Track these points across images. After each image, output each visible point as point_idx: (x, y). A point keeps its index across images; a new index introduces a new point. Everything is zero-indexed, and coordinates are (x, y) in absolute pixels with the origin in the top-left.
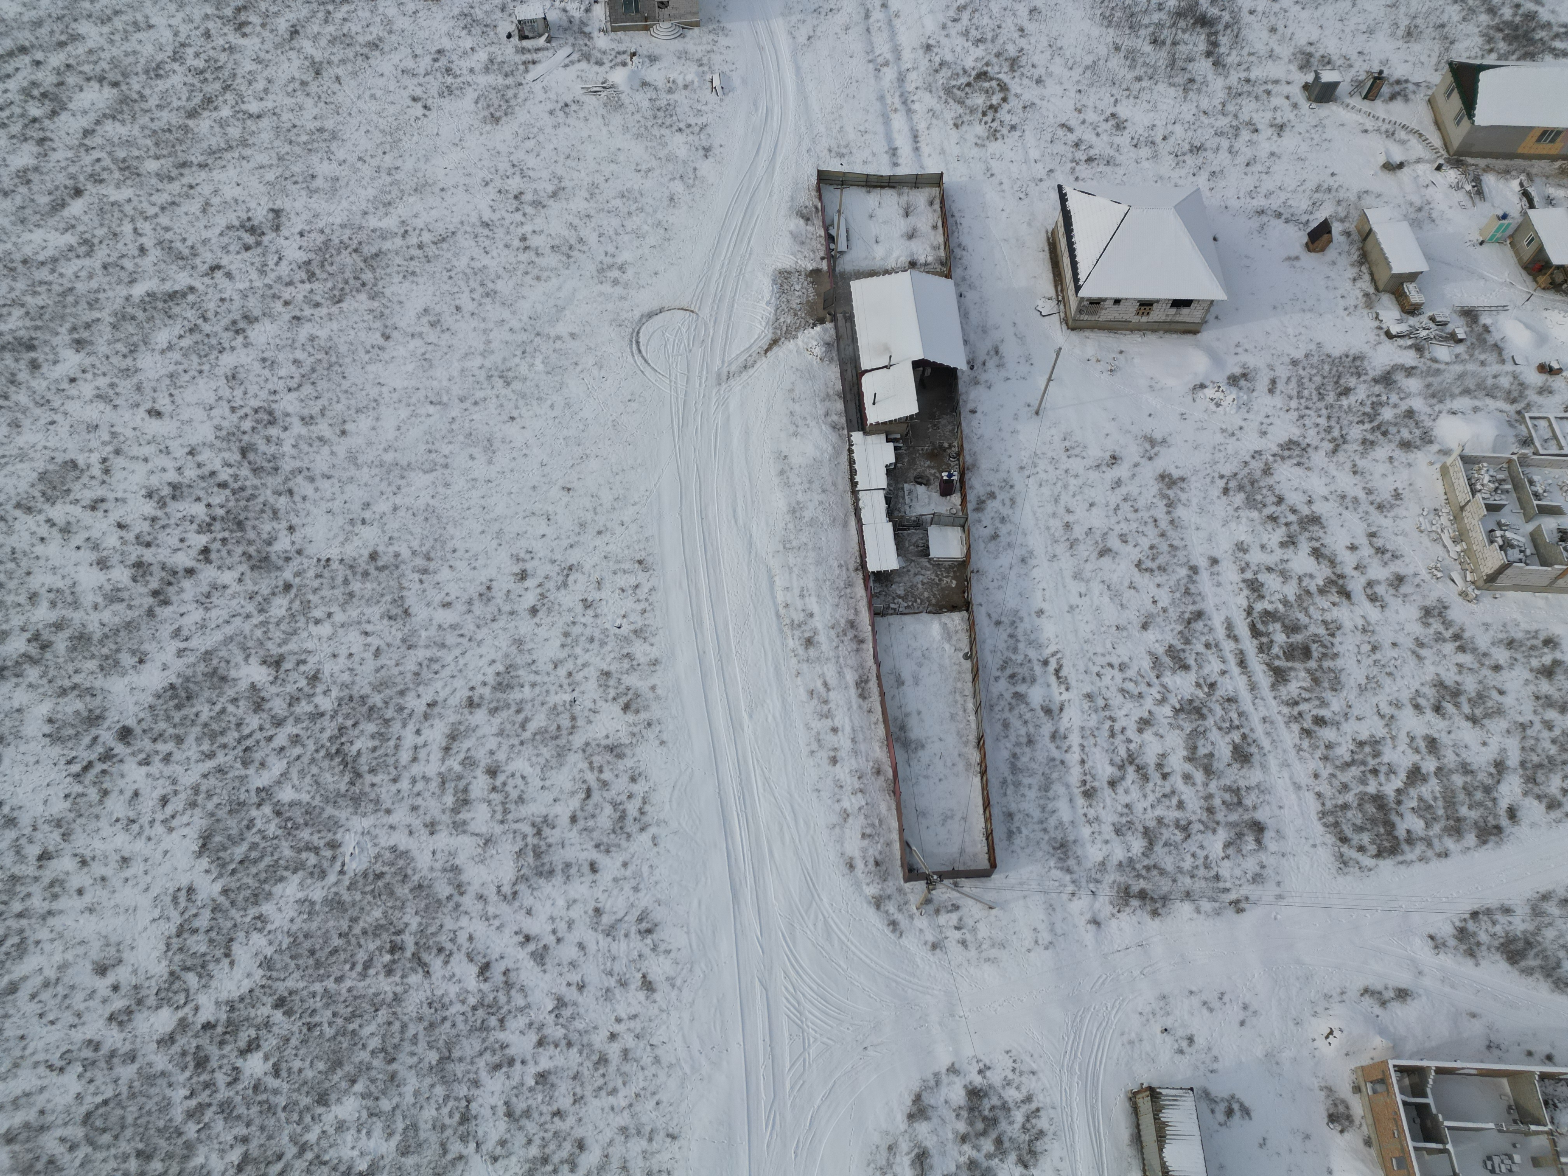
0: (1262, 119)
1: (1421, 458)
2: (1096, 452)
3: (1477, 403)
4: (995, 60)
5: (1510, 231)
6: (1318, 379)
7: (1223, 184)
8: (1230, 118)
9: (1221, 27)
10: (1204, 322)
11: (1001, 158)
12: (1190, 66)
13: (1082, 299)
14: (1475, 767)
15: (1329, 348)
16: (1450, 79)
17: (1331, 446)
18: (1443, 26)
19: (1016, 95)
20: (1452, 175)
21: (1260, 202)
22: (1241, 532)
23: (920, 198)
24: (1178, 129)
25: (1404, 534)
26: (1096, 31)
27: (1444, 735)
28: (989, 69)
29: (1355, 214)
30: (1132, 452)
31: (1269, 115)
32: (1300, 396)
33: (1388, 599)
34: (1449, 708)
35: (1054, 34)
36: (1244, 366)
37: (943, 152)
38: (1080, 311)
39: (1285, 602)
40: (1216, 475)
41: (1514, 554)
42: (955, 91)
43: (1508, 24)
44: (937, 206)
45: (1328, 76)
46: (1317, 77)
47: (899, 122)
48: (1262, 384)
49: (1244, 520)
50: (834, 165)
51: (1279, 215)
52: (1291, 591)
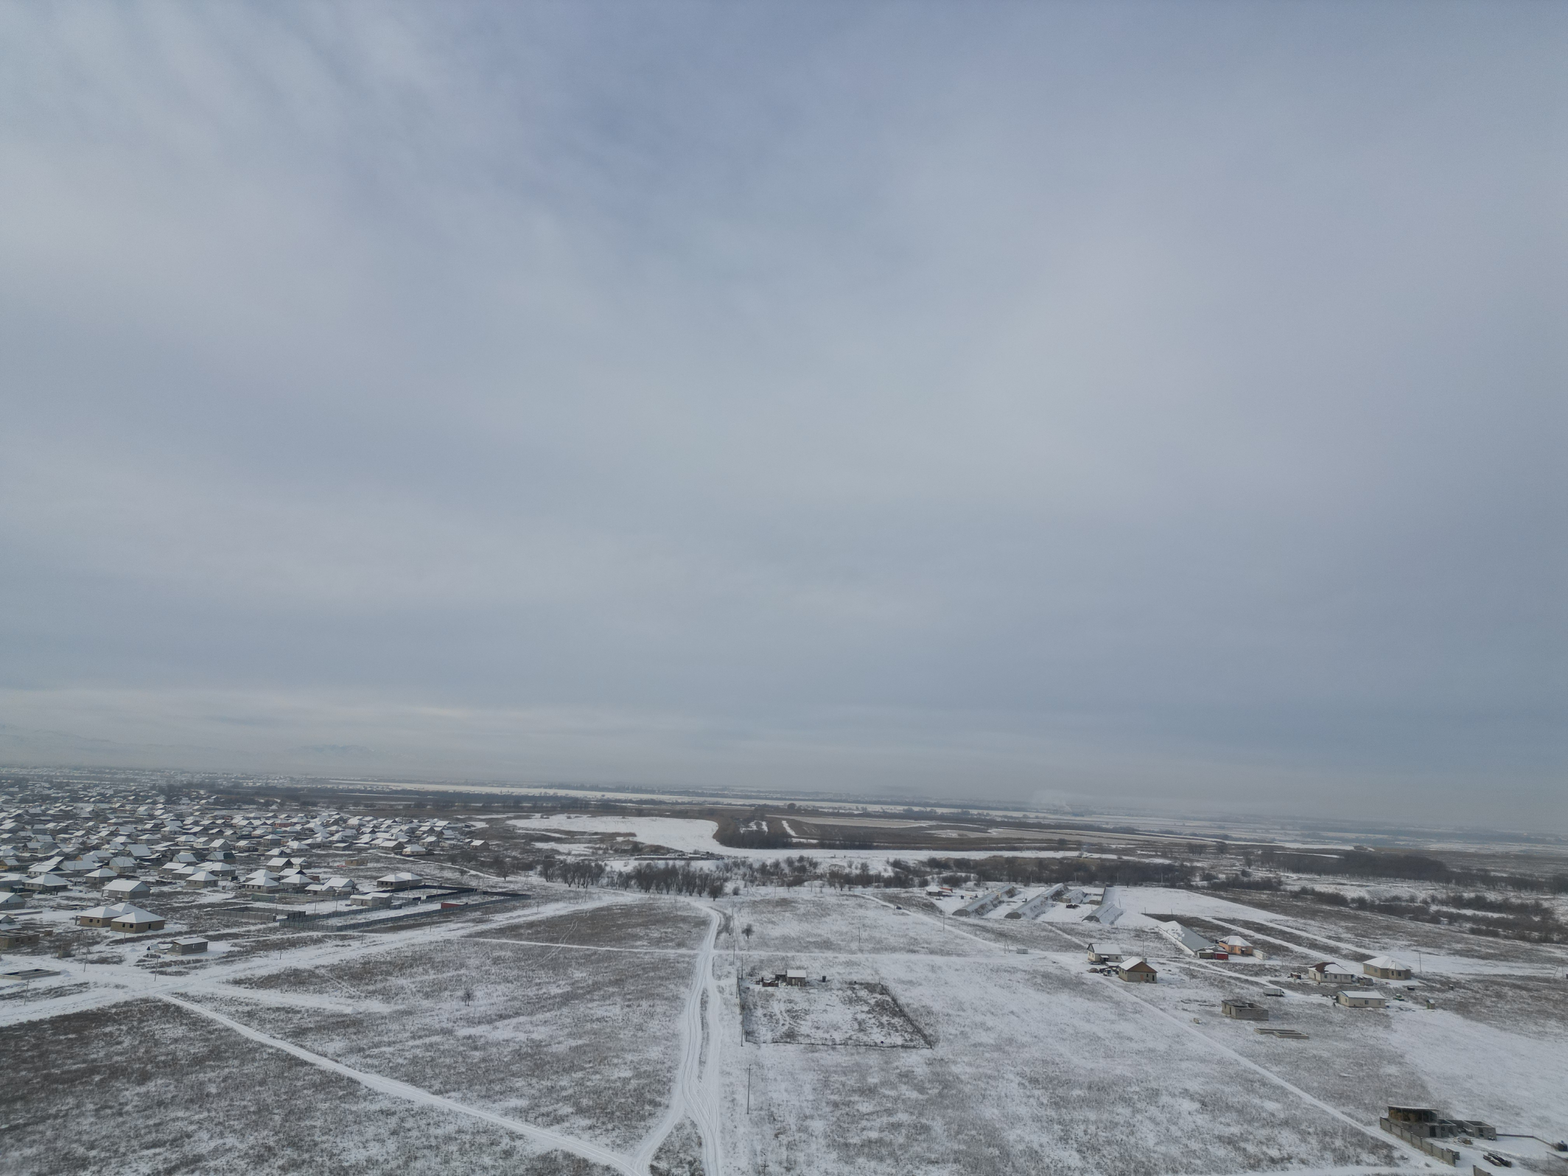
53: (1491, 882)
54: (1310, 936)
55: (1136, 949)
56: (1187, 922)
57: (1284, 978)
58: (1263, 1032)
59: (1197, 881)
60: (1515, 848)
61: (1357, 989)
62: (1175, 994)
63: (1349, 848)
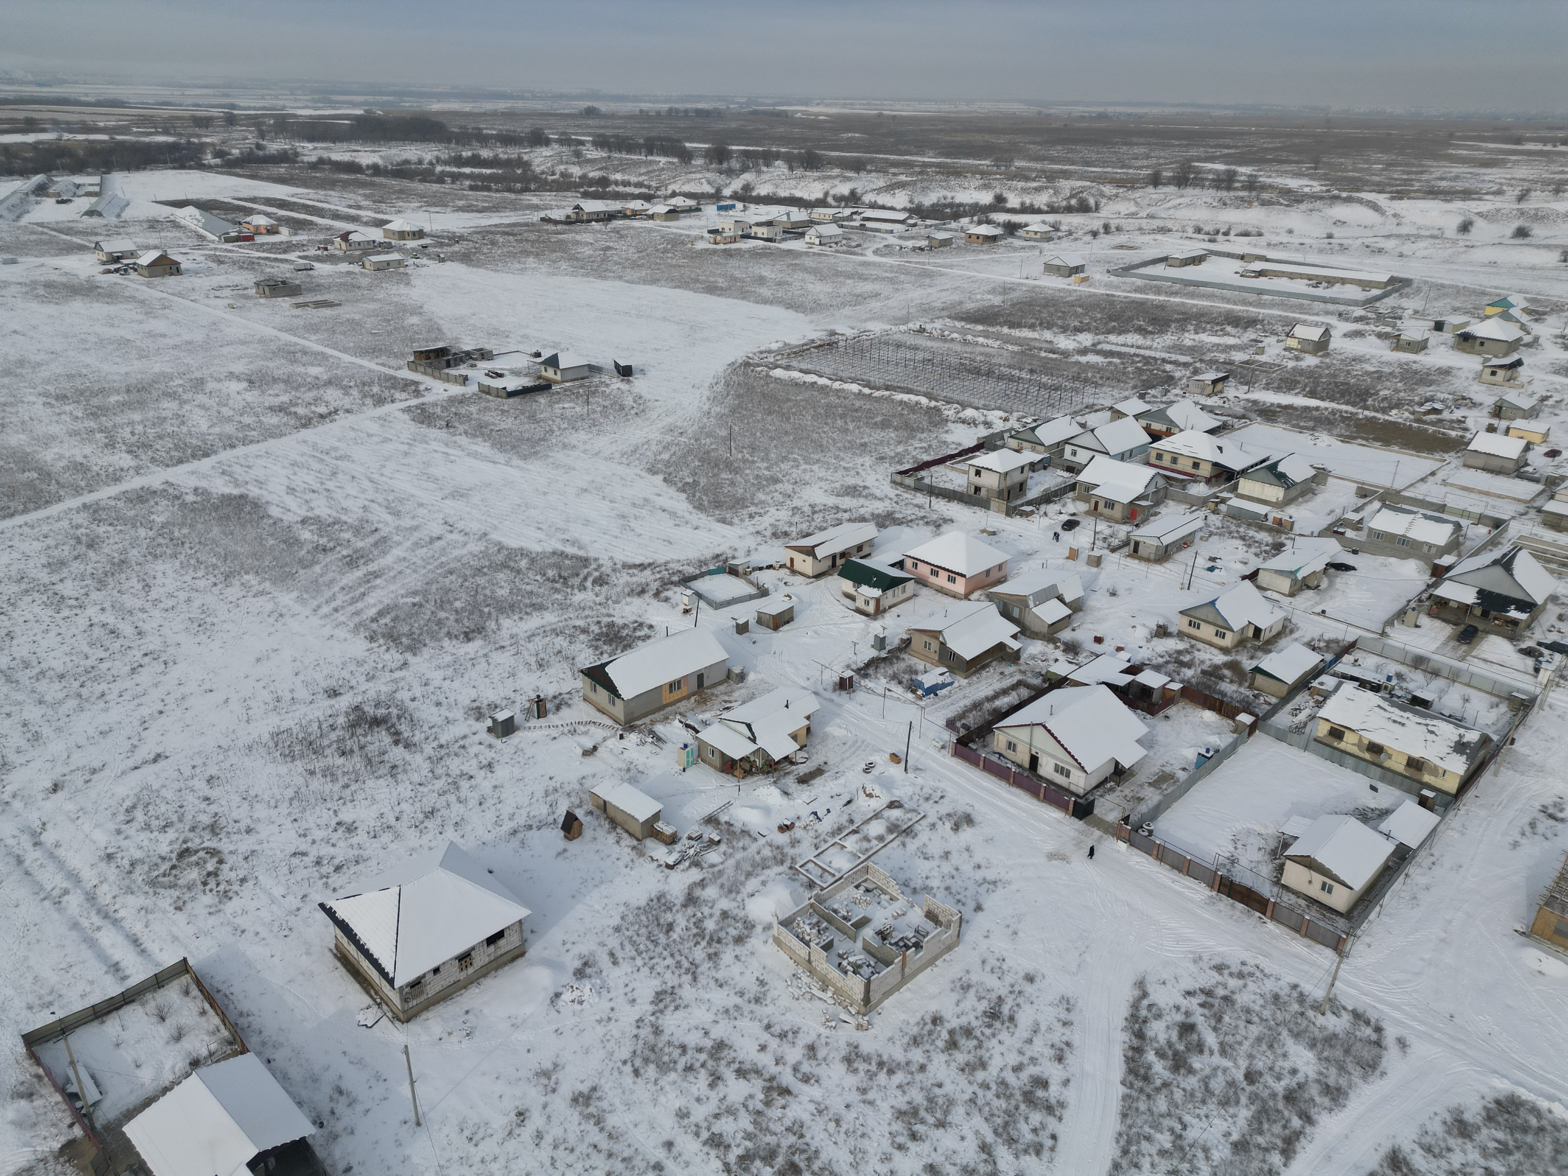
0: (470, 767)
1: (756, 941)
2: (500, 1122)
3: (761, 878)
4: (191, 835)
5: (696, 753)
6: (643, 931)
7: (470, 828)
8: (444, 778)
9: (394, 720)
10: (524, 941)
11: (245, 912)
12: (386, 757)
13: (401, 988)
14: (972, 1165)
15: (635, 903)
16: (588, 681)
17: (689, 977)
18: (560, 652)
19: (231, 852)
20: (633, 738)
21: (508, 826)
22: (673, 1100)
23: (171, 994)
24: (404, 806)
25: (788, 1009)
26: (283, 769)
27: (933, 1154)
28: (189, 844)
29: (586, 797)
30: (533, 1096)
31: (474, 762)
32: (640, 953)
33: (817, 1071)
34: (919, 1128)
35: (243, 788)
36: (581, 957)
37: (175, 939)
38: (405, 1000)
39: (749, 1136)
40: (620, 1064)
41: (867, 971)
42: (161, 879)
43: (601, 634)
44: (195, 992)
45: (501, 716)
46: (494, 720)
47: (108, 938)
48: (604, 961)
49: (668, 1088)
50: (42, 1019)
51: (530, 827)
52: (745, 1122)
53: (483, 140)
54: (332, 207)
55: (152, 242)
56: (204, 206)
57: (312, 252)
58: (298, 306)
59: (209, 159)
60: (502, 105)
61: (379, 253)
62: (203, 283)
63: (359, 112)
